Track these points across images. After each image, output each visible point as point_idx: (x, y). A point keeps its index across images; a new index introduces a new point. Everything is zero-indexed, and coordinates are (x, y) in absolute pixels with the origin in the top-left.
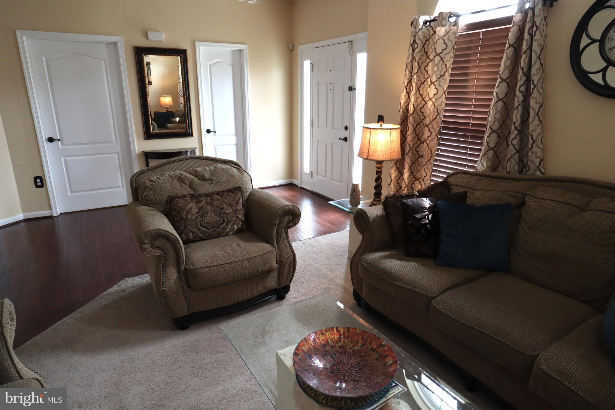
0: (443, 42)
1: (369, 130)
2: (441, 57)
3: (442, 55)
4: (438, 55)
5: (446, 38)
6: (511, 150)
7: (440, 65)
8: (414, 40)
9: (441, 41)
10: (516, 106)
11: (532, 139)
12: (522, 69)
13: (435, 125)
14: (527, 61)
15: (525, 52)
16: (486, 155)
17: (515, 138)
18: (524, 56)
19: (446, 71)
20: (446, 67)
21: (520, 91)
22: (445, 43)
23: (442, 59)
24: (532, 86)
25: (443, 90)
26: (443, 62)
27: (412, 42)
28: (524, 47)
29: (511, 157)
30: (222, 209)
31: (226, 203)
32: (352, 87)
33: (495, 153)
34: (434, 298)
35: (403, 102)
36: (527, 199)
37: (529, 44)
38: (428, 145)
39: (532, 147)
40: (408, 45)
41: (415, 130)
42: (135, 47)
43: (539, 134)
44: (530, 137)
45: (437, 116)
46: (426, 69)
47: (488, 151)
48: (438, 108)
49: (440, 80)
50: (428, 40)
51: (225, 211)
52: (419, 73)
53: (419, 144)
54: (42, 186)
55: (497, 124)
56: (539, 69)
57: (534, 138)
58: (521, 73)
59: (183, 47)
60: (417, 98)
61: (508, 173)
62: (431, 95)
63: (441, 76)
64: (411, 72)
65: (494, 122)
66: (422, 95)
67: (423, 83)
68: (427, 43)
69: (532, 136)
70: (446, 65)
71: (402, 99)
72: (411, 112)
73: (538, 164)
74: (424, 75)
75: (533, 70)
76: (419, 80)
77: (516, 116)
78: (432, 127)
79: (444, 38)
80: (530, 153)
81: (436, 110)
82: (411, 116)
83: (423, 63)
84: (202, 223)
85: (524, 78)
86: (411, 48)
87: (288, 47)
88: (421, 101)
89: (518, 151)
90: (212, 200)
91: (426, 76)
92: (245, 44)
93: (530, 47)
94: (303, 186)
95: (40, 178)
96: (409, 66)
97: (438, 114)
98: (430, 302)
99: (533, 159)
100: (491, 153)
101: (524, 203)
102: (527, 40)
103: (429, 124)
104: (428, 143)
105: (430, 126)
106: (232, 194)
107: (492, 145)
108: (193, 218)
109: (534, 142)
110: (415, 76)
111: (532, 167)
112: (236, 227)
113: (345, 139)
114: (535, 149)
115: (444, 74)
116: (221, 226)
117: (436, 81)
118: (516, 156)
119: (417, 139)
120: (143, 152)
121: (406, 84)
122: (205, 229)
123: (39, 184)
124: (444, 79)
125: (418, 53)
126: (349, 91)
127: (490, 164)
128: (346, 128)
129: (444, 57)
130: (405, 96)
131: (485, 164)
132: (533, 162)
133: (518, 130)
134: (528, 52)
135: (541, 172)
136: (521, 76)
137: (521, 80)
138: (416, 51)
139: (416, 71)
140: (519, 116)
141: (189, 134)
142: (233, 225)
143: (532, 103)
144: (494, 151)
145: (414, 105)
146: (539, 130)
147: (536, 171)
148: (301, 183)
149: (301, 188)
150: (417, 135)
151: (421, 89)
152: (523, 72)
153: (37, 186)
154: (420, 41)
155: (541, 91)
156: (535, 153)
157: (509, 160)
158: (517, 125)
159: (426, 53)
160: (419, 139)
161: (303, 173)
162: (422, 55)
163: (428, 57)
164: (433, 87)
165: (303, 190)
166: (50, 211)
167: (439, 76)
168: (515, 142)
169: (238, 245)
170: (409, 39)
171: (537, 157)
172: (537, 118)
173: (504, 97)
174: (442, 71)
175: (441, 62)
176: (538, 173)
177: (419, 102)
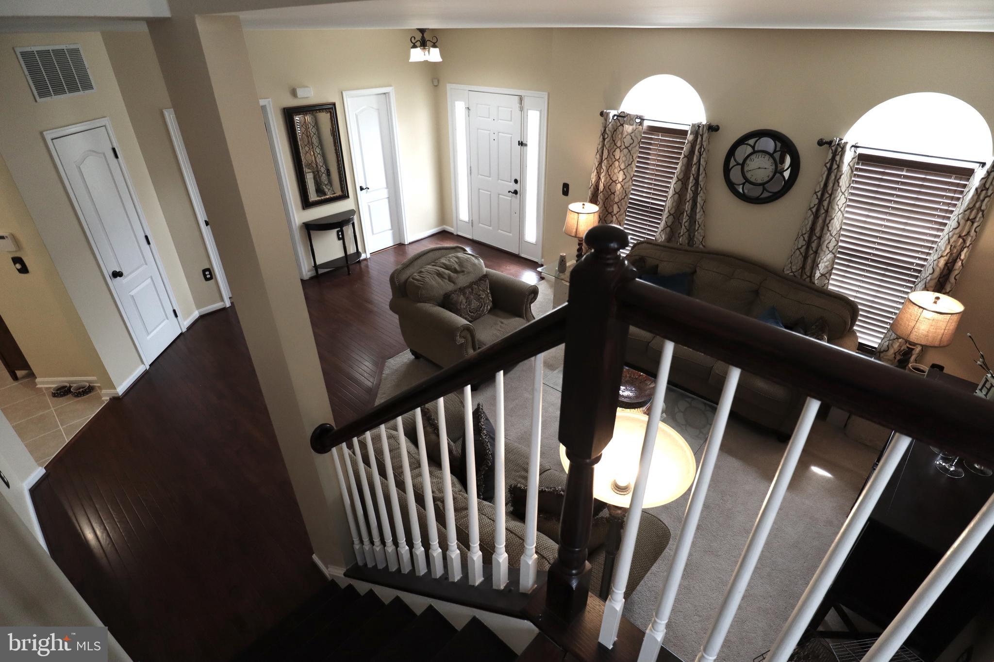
0: (630, 137)
1: (577, 214)
2: (629, 150)
3: (630, 148)
4: (627, 148)
5: (633, 135)
6: (683, 230)
7: (628, 156)
8: (605, 130)
9: (628, 137)
10: (688, 200)
11: (698, 224)
12: (693, 175)
13: (624, 204)
14: (696, 170)
15: (695, 164)
16: (664, 231)
17: (687, 222)
18: (694, 167)
19: (633, 161)
20: (633, 158)
21: (691, 190)
22: (632, 139)
23: (629, 151)
24: (700, 189)
25: (631, 176)
26: (630, 154)
27: (603, 131)
28: (695, 159)
29: (683, 234)
30: (480, 295)
31: (481, 290)
32: (522, 142)
33: (671, 229)
34: (650, 342)
35: (594, 180)
36: (698, 269)
37: (698, 159)
38: (617, 218)
39: (698, 229)
40: (600, 134)
41: (604, 204)
42: (284, 109)
43: (703, 220)
44: (697, 223)
45: (625, 196)
46: (614, 154)
47: (666, 228)
48: (626, 190)
49: (628, 167)
50: (615, 130)
51: (482, 296)
52: (609, 159)
53: (607, 215)
54: (211, 278)
55: (673, 209)
56: (704, 177)
57: (700, 223)
58: (692, 178)
59: (331, 100)
60: (606, 178)
61: (681, 244)
62: (620, 180)
63: (629, 165)
64: (601, 156)
65: (672, 208)
66: (610, 175)
67: (611, 166)
68: (615, 133)
69: (698, 222)
70: (633, 156)
71: (593, 178)
72: (602, 190)
73: (701, 240)
74: (612, 159)
75: (701, 178)
76: (609, 164)
77: (688, 207)
78: (621, 205)
79: (631, 135)
80: (696, 233)
81: (624, 192)
82: (601, 194)
83: (612, 149)
84: (470, 309)
85: (694, 181)
86: (602, 137)
87: (433, 82)
88: (609, 180)
89: (688, 230)
90: (472, 290)
91: (614, 160)
92: (391, 86)
93: (699, 161)
94: (460, 234)
95: (208, 270)
96: (600, 152)
97: (626, 195)
98: (648, 344)
99: (698, 237)
100: (668, 229)
101: (695, 271)
102: (697, 156)
103: (618, 202)
104: (617, 217)
105: (619, 204)
106: (483, 282)
107: (669, 224)
108: (465, 307)
109: (700, 226)
110: (605, 161)
111: (698, 242)
112: (489, 307)
113: (516, 192)
114: (700, 231)
115: (631, 164)
116: (481, 309)
117: (625, 169)
118: (687, 234)
119: (605, 210)
120: (303, 223)
121: (597, 165)
122: (472, 314)
123: (208, 276)
124: (631, 167)
125: (608, 142)
126: (519, 145)
127: (667, 236)
128: (516, 181)
129: (631, 150)
130: (596, 175)
131: (663, 236)
132: (698, 239)
133: (688, 216)
134: (698, 164)
135: (703, 245)
136: (692, 180)
137: (692, 182)
138: (606, 140)
139: (606, 157)
140: (690, 207)
141: (345, 196)
142: (488, 306)
143: (699, 199)
144: (670, 228)
145: (604, 184)
146: (702, 218)
147: (700, 245)
148: (457, 231)
149: (458, 236)
150: (606, 208)
151: (609, 171)
152: (694, 177)
153: (207, 279)
154: (610, 132)
155: (705, 191)
156: (700, 233)
157: (682, 236)
158: (688, 212)
159: (614, 141)
160: (607, 211)
161: (458, 221)
162: (611, 144)
163: (615, 144)
164: (621, 172)
165: (460, 238)
166: (222, 303)
167: (627, 165)
168: (686, 224)
169: (502, 323)
170: (600, 129)
171: (701, 236)
172: (702, 210)
173: (679, 191)
174: (629, 161)
175: (629, 153)
176: (701, 246)
177: (608, 181)
